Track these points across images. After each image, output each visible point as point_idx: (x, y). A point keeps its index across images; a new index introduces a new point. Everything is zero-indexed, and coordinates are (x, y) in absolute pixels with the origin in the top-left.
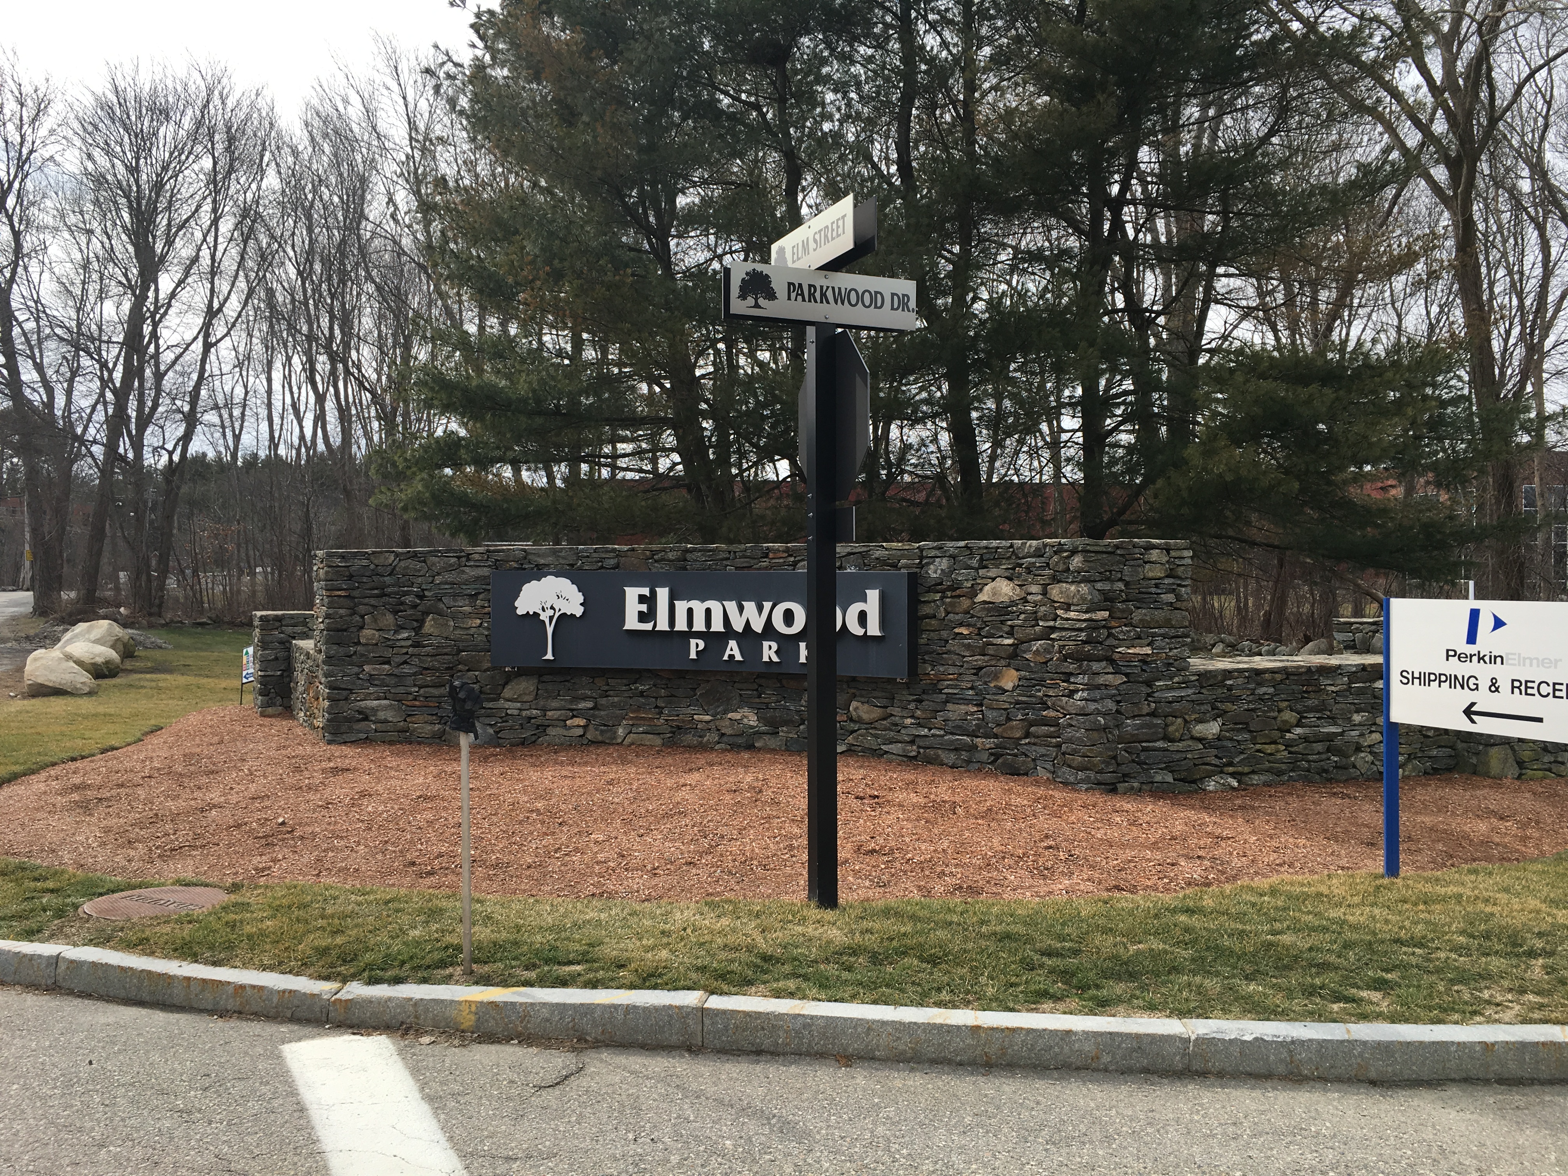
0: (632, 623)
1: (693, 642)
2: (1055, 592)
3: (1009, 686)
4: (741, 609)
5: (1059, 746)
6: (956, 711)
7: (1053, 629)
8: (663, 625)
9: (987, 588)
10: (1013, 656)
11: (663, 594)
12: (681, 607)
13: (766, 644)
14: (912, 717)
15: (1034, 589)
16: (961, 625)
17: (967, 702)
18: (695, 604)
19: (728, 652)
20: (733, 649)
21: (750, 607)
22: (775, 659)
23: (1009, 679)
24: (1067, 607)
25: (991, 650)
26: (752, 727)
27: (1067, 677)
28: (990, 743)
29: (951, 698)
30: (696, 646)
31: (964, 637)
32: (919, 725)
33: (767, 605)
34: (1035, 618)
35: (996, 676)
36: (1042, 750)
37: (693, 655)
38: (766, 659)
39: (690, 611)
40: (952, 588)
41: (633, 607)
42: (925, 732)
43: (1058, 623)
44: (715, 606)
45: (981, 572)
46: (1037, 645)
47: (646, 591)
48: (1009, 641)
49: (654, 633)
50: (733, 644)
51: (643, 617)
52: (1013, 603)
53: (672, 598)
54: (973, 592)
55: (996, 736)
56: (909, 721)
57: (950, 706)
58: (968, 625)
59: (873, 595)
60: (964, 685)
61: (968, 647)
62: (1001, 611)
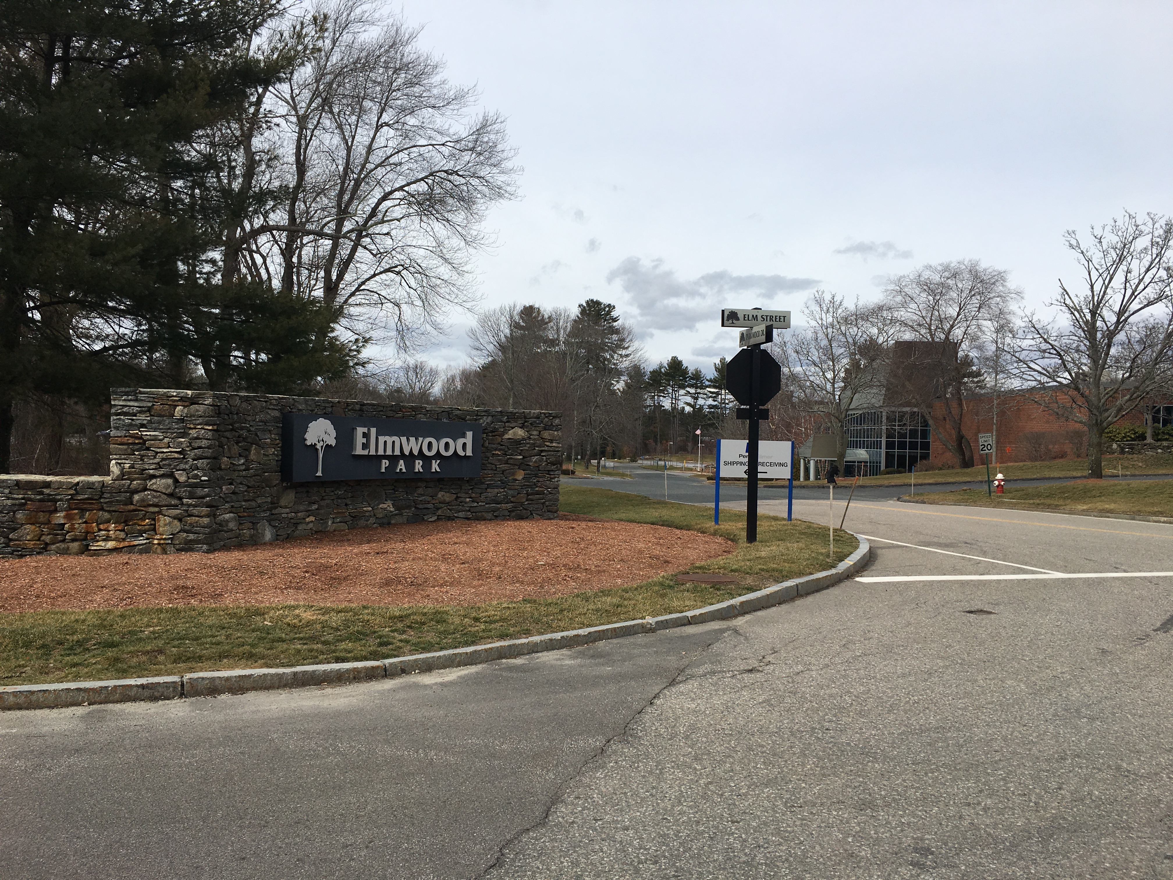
0: (359, 451)
1: (384, 461)
2: (546, 434)
3: (520, 478)
4: (408, 440)
5: (543, 503)
6: (492, 493)
7: (542, 451)
8: (373, 452)
9: (510, 432)
10: (522, 465)
11: (373, 431)
12: (382, 439)
13: (417, 462)
14: (470, 497)
15: (535, 433)
16: (496, 450)
17: (497, 487)
18: (387, 438)
19: (399, 467)
20: (401, 465)
21: (412, 439)
22: (421, 470)
23: (520, 475)
24: (551, 441)
25: (511, 461)
26: (391, 512)
27: (549, 472)
28: (509, 506)
29: (489, 486)
30: (385, 463)
31: (498, 455)
32: (473, 501)
33: (421, 439)
34: (534, 445)
35: (514, 474)
36: (536, 506)
37: (383, 470)
38: (417, 470)
39: (385, 442)
40: (492, 432)
41: (360, 440)
42: (476, 504)
43: (546, 448)
44: (396, 439)
45: (507, 424)
46: (534, 459)
47: (365, 430)
48: (521, 457)
49: (368, 457)
50: (402, 462)
51: (365, 446)
52: (524, 439)
53: (378, 434)
54: (503, 434)
55: (512, 502)
56: (468, 500)
57: (489, 490)
58: (500, 450)
59: (469, 434)
60: (496, 479)
61: (499, 460)
62: (517, 442)
